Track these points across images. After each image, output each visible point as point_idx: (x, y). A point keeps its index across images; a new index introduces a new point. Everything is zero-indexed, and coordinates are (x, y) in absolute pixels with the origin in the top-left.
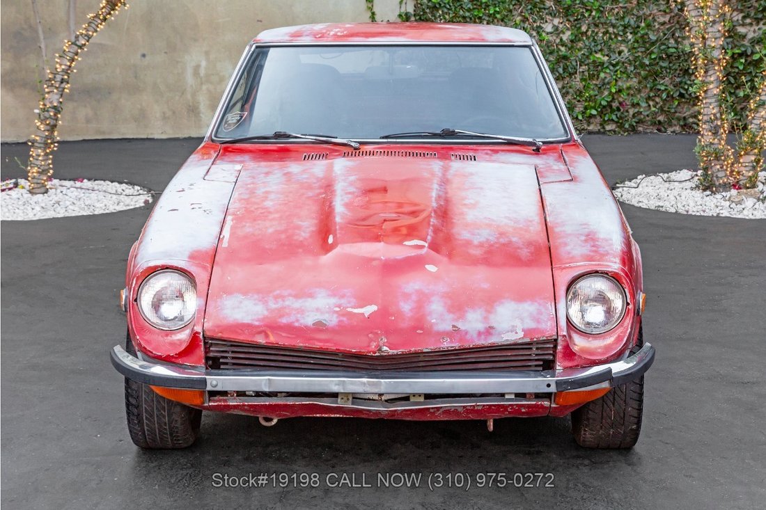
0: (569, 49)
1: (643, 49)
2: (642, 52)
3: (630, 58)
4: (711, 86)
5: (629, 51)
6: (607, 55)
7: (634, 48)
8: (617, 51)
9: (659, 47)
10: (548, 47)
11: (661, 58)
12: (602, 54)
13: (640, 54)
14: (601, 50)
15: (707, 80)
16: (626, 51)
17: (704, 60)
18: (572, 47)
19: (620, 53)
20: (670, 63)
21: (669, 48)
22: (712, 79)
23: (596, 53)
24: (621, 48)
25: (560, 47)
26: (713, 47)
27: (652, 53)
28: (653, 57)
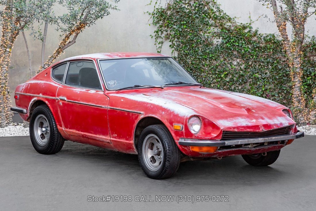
0: (244, 72)
1: (276, 72)
2: (275, 73)
3: (271, 76)
4: (297, 83)
5: (270, 73)
6: (260, 75)
7: (272, 72)
8: (265, 73)
9: (283, 71)
10: (235, 71)
11: (284, 76)
12: (258, 74)
13: (275, 74)
14: (258, 72)
15: (295, 81)
16: (268, 73)
17: (293, 72)
18: (245, 71)
19: (266, 74)
20: (287, 78)
21: (287, 71)
22: (297, 80)
23: (256, 74)
24: (267, 72)
25: (240, 71)
26: (297, 68)
27: (280, 73)
28: (280, 75)
